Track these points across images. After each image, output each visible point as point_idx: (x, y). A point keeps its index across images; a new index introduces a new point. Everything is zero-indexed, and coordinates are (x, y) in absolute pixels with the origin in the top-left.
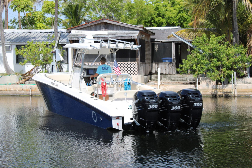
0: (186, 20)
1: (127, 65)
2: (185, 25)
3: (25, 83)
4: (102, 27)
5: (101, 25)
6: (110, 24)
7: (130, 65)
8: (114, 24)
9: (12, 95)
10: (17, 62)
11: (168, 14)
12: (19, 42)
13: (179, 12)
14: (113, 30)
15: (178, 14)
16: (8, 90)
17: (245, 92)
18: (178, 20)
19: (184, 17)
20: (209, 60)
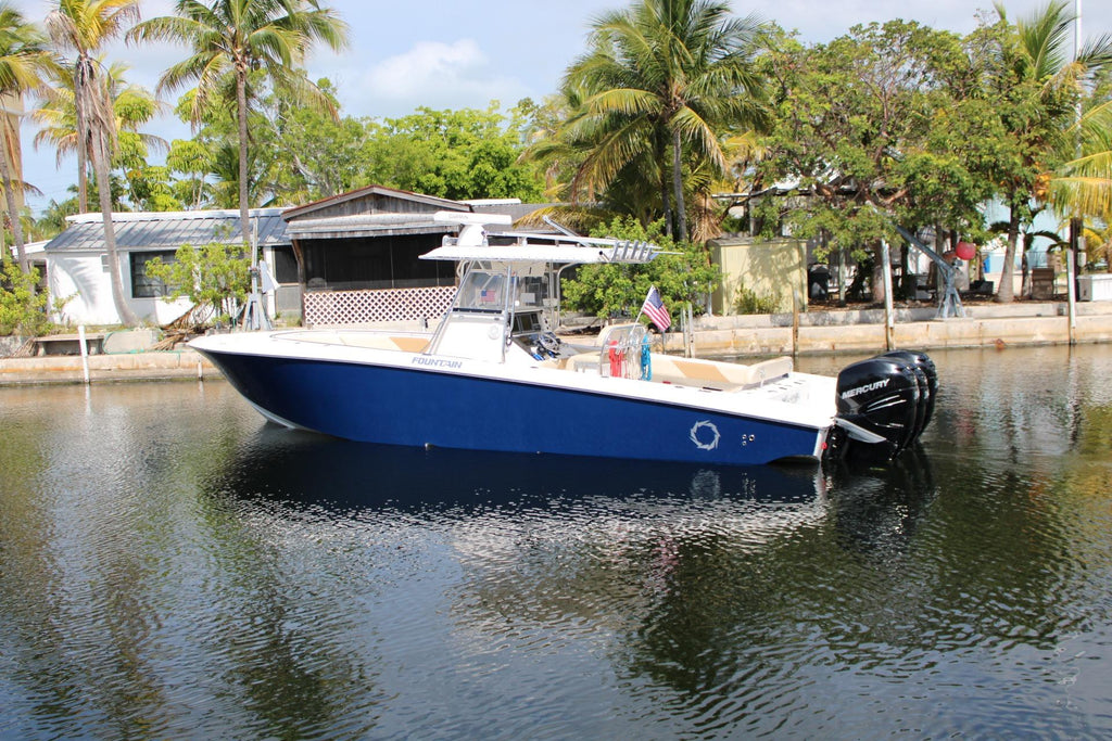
0: (493, 179)
1: (434, 294)
2: (490, 191)
3: (173, 348)
4: (368, 206)
5: (367, 200)
6: (388, 197)
7: (441, 294)
8: (397, 198)
9: (152, 381)
10: (135, 295)
11: (450, 167)
12: (138, 245)
13: (475, 162)
14: (396, 211)
15: (472, 167)
16: (141, 366)
17: (712, 349)
18: (474, 180)
19: (487, 174)
20: (631, 279)
